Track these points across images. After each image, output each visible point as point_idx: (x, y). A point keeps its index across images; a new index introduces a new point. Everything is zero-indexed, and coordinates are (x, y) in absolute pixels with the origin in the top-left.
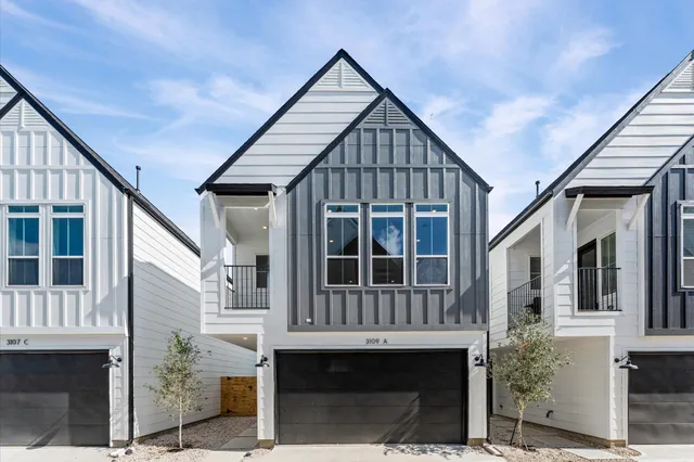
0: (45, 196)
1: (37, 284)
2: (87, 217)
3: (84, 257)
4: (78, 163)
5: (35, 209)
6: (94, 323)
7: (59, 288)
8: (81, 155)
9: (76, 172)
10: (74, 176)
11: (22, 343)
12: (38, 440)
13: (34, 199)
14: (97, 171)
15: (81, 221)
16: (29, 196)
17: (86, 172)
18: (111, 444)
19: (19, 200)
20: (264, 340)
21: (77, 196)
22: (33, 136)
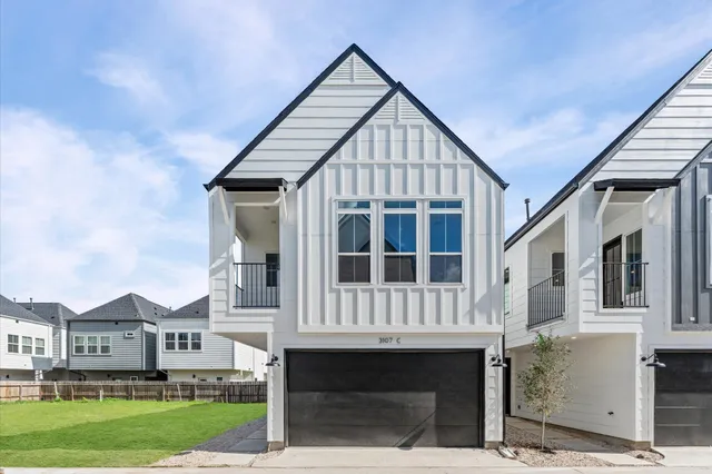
0: (422, 191)
1: (415, 281)
2: (466, 212)
3: (463, 254)
4: (455, 157)
5: (412, 204)
6: (472, 321)
7: (436, 286)
8: (458, 150)
9: (454, 167)
10: (451, 170)
11: (394, 342)
12: (403, 441)
13: (412, 194)
14: (475, 165)
15: (459, 217)
16: (405, 192)
17: (464, 166)
18: (486, 445)
19: (396, 195)
20: (643, 339)
21: (455, 191)
22: (410, 131)
